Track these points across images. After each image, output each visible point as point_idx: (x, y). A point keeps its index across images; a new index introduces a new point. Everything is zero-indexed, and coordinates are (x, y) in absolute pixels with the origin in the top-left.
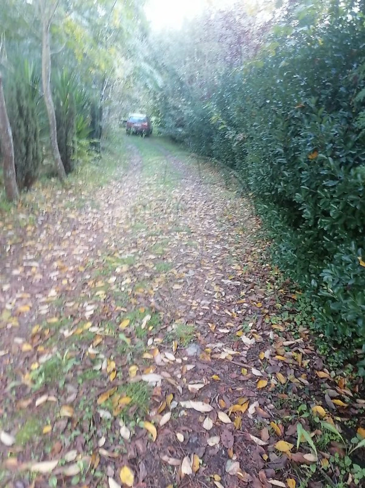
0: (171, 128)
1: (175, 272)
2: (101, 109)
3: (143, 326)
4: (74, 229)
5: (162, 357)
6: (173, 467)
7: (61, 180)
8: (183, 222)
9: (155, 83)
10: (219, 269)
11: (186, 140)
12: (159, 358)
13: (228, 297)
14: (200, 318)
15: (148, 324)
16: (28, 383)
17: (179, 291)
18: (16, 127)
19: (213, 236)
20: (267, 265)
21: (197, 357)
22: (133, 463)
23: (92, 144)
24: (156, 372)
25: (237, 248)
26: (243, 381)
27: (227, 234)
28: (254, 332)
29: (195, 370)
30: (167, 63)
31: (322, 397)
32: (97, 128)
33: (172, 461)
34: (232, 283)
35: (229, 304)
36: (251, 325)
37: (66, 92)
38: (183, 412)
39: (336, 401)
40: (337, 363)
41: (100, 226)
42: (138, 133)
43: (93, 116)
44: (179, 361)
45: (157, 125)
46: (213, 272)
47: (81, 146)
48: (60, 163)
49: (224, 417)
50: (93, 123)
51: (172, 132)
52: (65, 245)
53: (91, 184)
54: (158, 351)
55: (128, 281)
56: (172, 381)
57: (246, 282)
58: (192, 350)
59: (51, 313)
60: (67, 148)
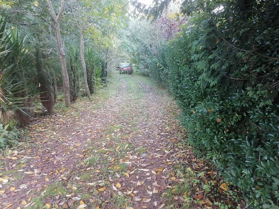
0: (142, 69)
1: (140, 131)
2: (107, 63)
3: (125, 148)
4: (96, 117)
5: (132, 157)
6: (134, 184)
7: (88, 97)
8: (145, 112)
9: (133, 48)
10: (160, 129)
11: (150, 75)
12: (131, 157)
13: (162, 139)
14: (149, 146)
15: (127, 148)
16: (83, 164)
17: (141, 138)
18: (70, 75)
19: (159, 117)
20: (181, 126)
21: (146, 157)
22: (121, 183)
23: (103, 80)
24: (130, 161)
25: (169, 121)
26: (163, 163)
27: (166, 116)
28: (170, 149)
29: (145, 161)
30: (139, 38)
31: (192, 166)
32: (105, 72)
33: (134, 182)
34: (165, 134)
35: (162, 141)
36: (169, 147)
37: (90, 58)
38: (139, 172)
39: (196, 167)
40: (200, 156)
41: (107, 115)
42: (125, 73)
43: (103, 67)
44: (139, 158)
45: (135, 68)
46: (157, 130)
47: (98, 81)
48: (88, 89)
49: (154, 172)
50: (103, 70)
51: (143, 71)
52: (92, 123)
53: (102, 99)
54: (131, 155)
55: (120, 134)
56: (136, 164)
57: (170, 133)
58: (144, 155)
59: (89, 146)
60: (91, 82)
